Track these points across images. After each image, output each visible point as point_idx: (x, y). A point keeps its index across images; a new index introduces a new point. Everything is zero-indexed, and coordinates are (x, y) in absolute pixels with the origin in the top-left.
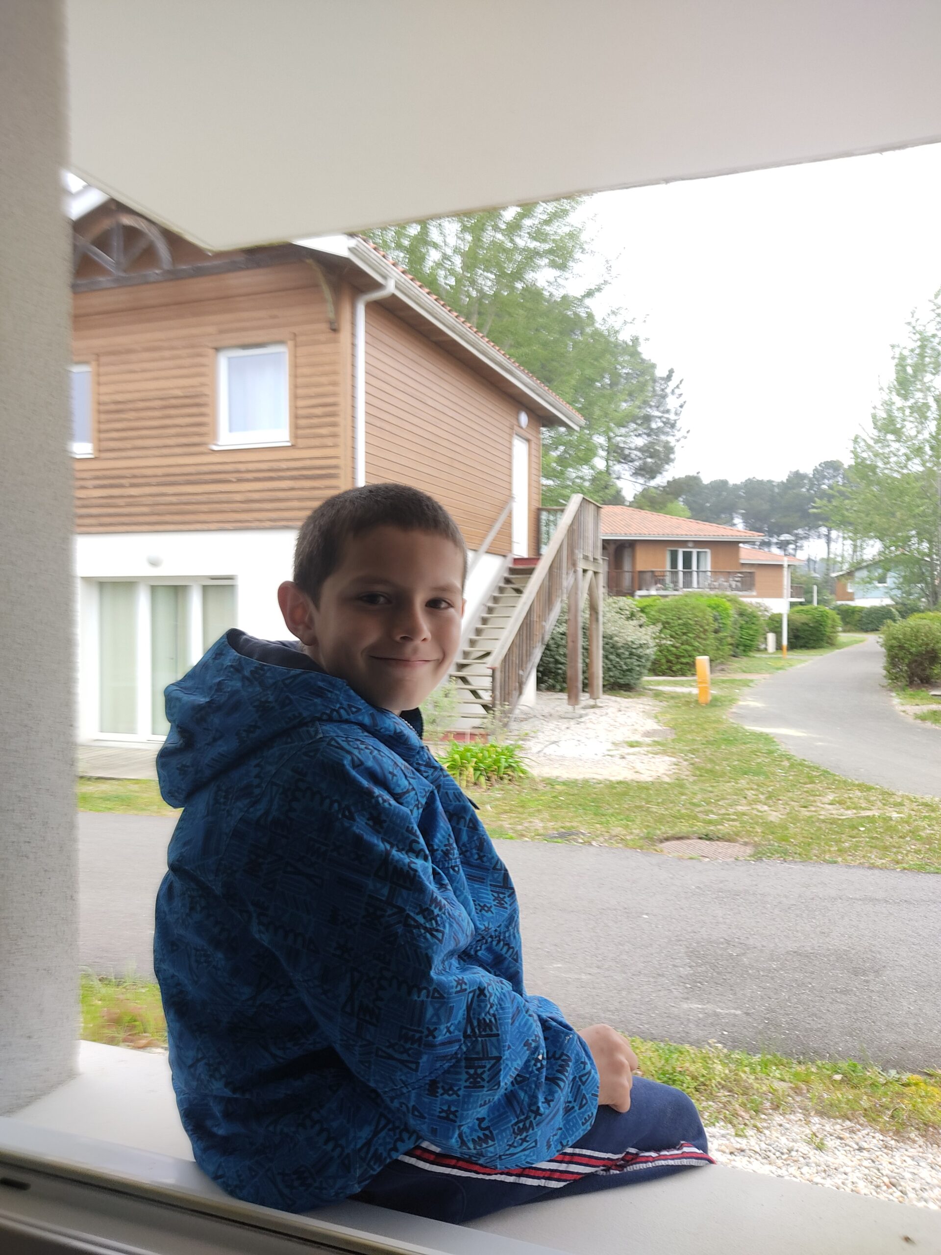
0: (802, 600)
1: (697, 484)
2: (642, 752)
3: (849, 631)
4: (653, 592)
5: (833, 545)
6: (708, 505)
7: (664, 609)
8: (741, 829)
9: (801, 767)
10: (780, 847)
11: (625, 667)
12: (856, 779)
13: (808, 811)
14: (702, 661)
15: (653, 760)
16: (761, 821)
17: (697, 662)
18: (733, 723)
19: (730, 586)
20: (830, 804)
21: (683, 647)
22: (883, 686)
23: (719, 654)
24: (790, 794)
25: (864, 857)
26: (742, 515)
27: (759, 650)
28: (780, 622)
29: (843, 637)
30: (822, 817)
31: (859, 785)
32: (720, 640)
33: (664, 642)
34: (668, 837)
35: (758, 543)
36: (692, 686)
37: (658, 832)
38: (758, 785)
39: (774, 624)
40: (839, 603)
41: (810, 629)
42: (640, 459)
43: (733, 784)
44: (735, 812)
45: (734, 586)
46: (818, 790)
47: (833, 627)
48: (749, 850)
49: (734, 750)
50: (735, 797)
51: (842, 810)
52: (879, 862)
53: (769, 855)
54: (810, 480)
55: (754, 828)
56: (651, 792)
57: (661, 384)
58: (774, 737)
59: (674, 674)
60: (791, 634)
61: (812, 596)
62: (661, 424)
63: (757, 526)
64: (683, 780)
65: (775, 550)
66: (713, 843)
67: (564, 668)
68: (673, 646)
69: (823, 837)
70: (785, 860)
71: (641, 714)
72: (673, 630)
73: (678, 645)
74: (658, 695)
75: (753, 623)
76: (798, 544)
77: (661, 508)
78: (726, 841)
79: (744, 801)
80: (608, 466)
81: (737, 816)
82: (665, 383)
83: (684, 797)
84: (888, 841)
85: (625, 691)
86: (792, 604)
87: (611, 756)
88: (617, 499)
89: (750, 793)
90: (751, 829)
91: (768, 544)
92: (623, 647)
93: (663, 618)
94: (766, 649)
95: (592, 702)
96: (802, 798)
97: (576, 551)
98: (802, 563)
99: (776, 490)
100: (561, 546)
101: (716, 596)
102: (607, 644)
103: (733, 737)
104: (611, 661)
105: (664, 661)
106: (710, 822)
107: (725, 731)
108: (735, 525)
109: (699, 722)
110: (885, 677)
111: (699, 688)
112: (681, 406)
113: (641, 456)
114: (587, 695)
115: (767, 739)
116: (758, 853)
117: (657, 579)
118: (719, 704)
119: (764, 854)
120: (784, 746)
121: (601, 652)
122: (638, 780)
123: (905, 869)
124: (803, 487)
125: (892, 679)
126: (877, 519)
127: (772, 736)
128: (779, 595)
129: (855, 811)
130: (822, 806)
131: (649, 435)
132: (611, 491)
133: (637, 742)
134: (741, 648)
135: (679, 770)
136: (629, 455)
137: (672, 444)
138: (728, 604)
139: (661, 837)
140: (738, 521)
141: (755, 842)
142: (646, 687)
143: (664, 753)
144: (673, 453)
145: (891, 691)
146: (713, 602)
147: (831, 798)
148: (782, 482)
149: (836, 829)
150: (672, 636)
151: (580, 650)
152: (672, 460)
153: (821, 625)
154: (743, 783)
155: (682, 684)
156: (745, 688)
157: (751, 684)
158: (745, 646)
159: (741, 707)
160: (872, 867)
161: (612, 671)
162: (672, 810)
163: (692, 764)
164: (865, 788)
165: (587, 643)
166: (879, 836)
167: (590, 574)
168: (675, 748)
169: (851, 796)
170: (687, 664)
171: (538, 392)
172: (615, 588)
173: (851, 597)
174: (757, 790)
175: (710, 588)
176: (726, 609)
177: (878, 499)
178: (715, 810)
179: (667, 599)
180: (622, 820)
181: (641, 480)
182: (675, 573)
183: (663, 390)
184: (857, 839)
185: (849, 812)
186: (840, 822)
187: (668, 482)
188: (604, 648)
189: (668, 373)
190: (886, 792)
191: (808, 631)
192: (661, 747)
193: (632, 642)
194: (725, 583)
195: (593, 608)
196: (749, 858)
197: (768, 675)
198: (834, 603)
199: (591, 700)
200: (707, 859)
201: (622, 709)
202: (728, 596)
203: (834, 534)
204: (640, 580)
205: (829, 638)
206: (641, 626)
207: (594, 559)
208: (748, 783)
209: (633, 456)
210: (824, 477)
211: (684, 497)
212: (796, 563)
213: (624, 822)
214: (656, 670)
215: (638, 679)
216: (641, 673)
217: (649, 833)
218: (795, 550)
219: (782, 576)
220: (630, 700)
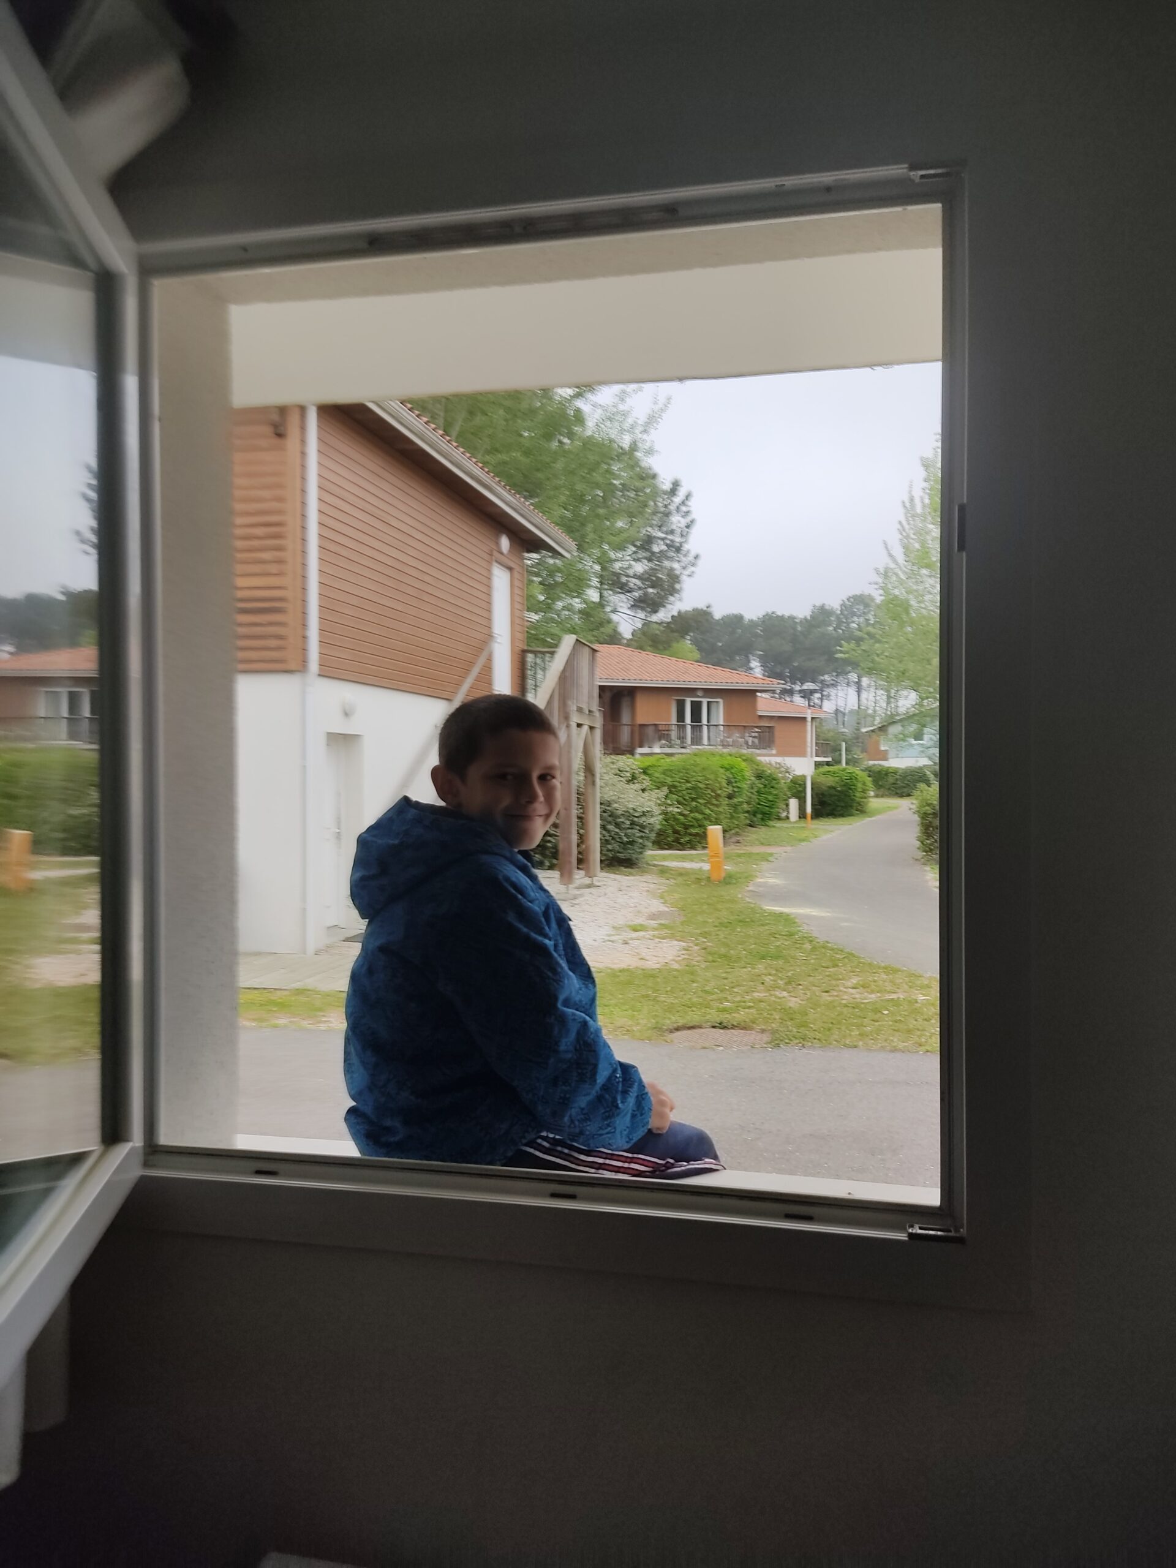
0: (830, 759)
1: (707, 620)
2: (648, 936)
3: (882, 796)
4: (657, 750)
5: (864, 695)
6: (720, 644)
7: (671, 770)
8: (757, 1016)
9: (823, 950)
10: (799, 1032)
11: (625, 839)
12: (882, 961)
13: (830, 996)
14: (715, 831)
15: (660, 945)
16: (779, 1007)
17: (709, 833)
18: (749, 903)
19: (747, 743)
20: (853, 988)
21: (692, 815)
22: (916, 860)
23: (733, 823)
24: (811, 979)
25: (886, 1040)
26: (760, 657)
27: (779, 819)
28: (804, 786)
29: (875, 803)
30: (844, 1002)
31: (885, 968)
32: (735, 807)
33: (670, 809)
34: (678, 1026)
35: (778, 691)
36: (703, 861)
37: (668, 1022)
38: (777, 970)
39: (797, 788)
40: (871, 763)
41: (836, 793)
42: (640, 588)
43: (750, 969)
44: (752, 999)
45: (750, 743)
46: (841, 974)
47: (864, 791)
48: (766, 1037)
49: (751, 932)
50: (751, 983)
51: (866, 994)
52: (901, 1045)
53: (787, 1041)
54: (838, 617)
55: (771, 1015)
56: (659, 980)
57: (664, 500)
58: (795, 918)
59: (682, 847)
60: (816, 799)
61: (840, 755)
62: (664, 548)
63: (778, 670)
64: (694, 966)
65: (798, 699)
66: (728, 1031)
67: (554, 841)
68: (680, 814)
69: (844, 1021)
70: (803, 1046)
71: (645, 894)
72: (680, 794)
73: (686, 812)
74: (663, 871)
75: (772, 787)
76: (825, 693)
77: (665, 649)
78: (742, 1029)
79: (762, 987)
80: (601, 596)
81: (754, 1003)
82: (668, 498)
83: (695, 985)
84: (912, 1024)
85: (626, 867)
86: (818, 765)
87: (612, 941)
88: (614, 639)
89: (767, 979)
90: (769, 1016)
91: (791, 692)
92: (622, 815)
93: (669, 780)
94: (788, 818)
95: (587, 881)
96: (823, 983)
97: (570, 703)
98: (828, 716)
99: (799, 628)
100: (552, 697)
101: (730, 755)
102: (604, 812)
103: (748, 919)
104: (609, 831)
105: (670, 831)
106: (724, 1010)
107: (741, 912)
108: (751, 669)
109: (711, 902)
110: (918, 848)
111: (711, 863)
112: (688, 527)
113: (641, 585)
114: (582, 873)
115: (787, 919)
116: (776, 1040)
117: (662, 734)
118: (734, 881)
119: (781, 1040)
120: (806, 927)
121: (598, 822)
122: (643, 968)
123: (928, 1051)
124: (830, 625)
125: (926, 852)
126: (911, 666)
127: (793, 916)
128: (802, 753)
129: (879, 995)
130: (845, 990)
131: (650, 560)
132: (607, 630)
133: (641, 925)
134: (759, 816)
135: (689, 955)
136: (626, 584)
137: (677, 572)
138: (744, 765)
139: (671, 1027)
140: (755, 664)
141: (773, 1028)
142: (650, 862)
143: (672, 937)
144: (679, 582)
145: (924, 864)
146: (726, 762)
147: (855, 982)
148: (805, 619)
149: (858, 1014)
150: (679, 802)
151: (575, 820)
152: (677, 591)
153: (851, 789)
154: (760, 967)
155: (691, 859)
156: (763, 863)
157: (770, 859)
158: (764, 813)
159: (760, 885)
160: (894, 1050)
161: (610, 844)
162: (682, 998)
163: (705, 949)
164: (890, 970)
165: (581, 811)
166: (903, 1019)
167: (585, 728)
168: (684, 932)
169: (876, 978)
170: (697, 835)
171: (522, 512)
172: (613, 745)
173: (884, 756)
174: (775, 975)
175: (723, 745)
176: (742, 770)
177: (912, 644)
178: (729, 998)
179: (673, 759)
180: (626, 1011)
181: (641, 614)
182: (681, 727)
183: (666, 506)
184: (880, 1023)
185: (873, 996)
186: (863, 1006)
187: (673, 617)
188: (602, 818)
189: (671, 486)
190: (913, 974)
191: (835, 795)
192: (668, 931)
193: (634, 809)
194: (740, 740)
195: (589, 770)
196: (765, 1046)
197: (789, 848)
198: (866, 763)
199: (587, 878)
200: (722, 1048)
201: (622, 888)
202: (744, 755)
203: (865, 681)
204: (641, 735)
205: (859, 804)
206: (643, 790)
207: (590, 711)
208: (766, 968)
209: (632, 585)
210: (854, 614)
211: (692, 634)
212: (822, 716)
213: (630, 1012)
214: (661, 842)
215: (641, 853)
216: (644, 846)
217: (657, 1022)
218: (821, 699)
219: (805, 731)
220: (632, 878)
